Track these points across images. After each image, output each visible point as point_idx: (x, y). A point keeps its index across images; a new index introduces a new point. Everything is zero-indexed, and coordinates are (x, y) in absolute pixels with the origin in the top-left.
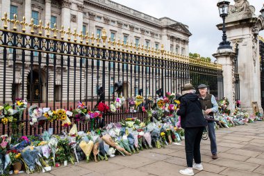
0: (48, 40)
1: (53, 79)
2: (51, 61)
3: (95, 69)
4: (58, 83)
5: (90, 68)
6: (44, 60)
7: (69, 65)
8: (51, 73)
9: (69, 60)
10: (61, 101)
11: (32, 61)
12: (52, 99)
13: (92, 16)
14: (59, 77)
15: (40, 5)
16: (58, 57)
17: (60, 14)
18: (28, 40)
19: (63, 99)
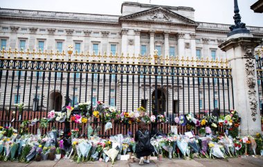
0: (167, 67)
1: (172, 96)
2: (170, 81)
3: (211, 85)
4: (176, 98)
5: (206, 85)
6: (165, 81)
7: (183, 84)
8: (170, 91)
9: (183, 80)
10: (178, 113)
11: (156, 82)
12: (172, 112)
13: (205, 41)
14: (176, 94)
15: (161, 40)
16: (176, 78)
17: (177, 44)
18: (153, 69)
19: (180, 112)
